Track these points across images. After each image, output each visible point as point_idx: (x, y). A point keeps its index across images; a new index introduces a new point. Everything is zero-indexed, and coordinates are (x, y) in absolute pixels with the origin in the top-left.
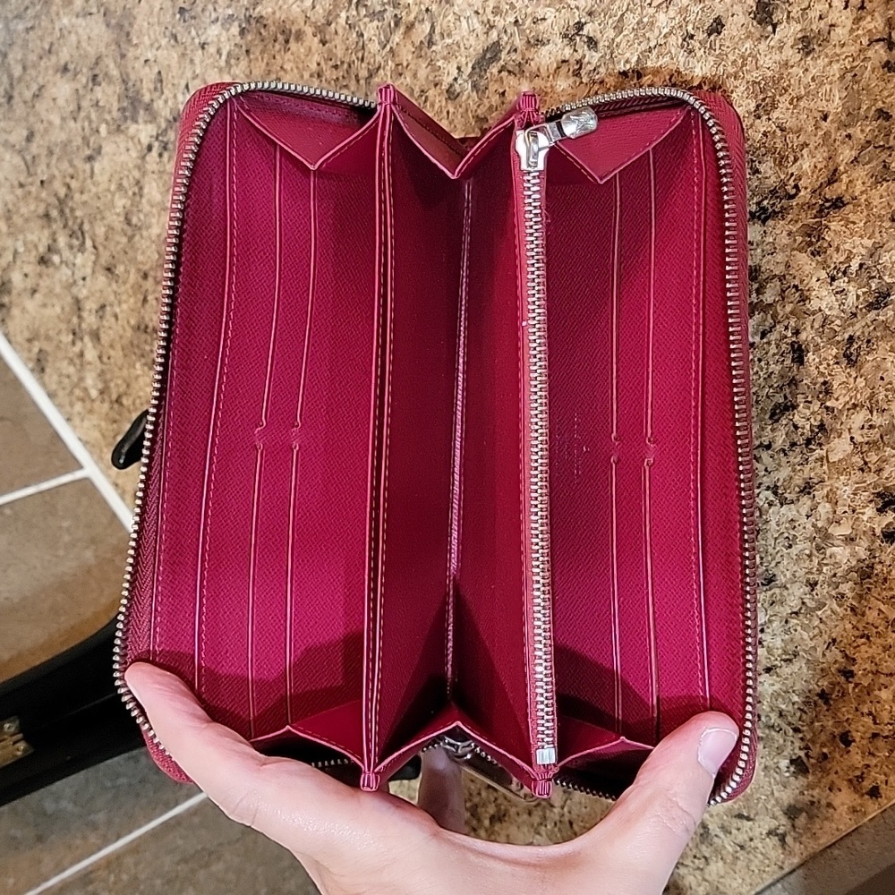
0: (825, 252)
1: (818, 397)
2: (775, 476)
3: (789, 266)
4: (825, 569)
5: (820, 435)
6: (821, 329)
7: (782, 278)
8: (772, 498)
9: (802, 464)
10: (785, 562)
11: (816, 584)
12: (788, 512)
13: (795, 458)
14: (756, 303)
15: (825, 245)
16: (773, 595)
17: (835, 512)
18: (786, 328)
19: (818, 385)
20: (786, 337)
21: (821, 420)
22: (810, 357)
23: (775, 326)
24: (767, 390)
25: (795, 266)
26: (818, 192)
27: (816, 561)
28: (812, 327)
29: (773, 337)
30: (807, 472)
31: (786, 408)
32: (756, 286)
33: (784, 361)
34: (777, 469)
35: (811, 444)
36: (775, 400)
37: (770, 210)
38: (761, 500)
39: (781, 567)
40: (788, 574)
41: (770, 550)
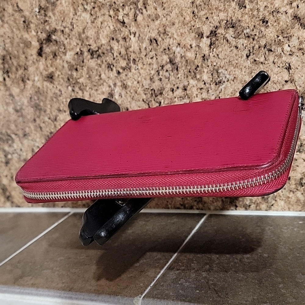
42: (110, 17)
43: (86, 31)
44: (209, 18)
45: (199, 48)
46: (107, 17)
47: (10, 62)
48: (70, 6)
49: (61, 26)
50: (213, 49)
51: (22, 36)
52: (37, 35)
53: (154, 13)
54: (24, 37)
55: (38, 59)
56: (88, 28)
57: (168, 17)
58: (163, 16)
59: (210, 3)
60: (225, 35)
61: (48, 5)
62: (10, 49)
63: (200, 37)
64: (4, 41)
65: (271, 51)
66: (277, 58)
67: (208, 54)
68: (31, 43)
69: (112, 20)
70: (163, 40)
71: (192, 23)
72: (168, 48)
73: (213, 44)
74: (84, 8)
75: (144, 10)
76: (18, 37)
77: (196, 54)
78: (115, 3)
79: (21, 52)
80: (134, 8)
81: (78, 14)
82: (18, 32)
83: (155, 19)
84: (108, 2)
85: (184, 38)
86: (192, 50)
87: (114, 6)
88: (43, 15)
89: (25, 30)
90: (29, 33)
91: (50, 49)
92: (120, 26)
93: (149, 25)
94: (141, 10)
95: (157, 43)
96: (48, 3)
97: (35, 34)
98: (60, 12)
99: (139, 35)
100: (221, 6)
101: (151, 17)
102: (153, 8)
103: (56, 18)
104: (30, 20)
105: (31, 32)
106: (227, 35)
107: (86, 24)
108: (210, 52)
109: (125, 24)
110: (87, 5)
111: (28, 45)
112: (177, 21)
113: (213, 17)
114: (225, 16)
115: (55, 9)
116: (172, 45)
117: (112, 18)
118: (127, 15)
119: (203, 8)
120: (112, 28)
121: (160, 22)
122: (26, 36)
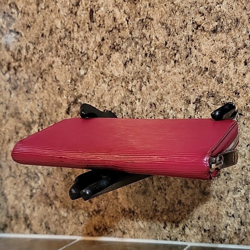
2: (215, 1)
4: (243, 2)
8: (219, 6)
10: (236, 13)
11: (245, 7)
12: (225, 3)
16: (241, 23)
27: (240, 3)
38: (218, 9)
39: (236, 15)
40: (239, 14)
41: (230, 15)
42: (122, 87)
43: (103, 96)
44: (195, 89)
45: (187, 111)
46: (120, 87)
47: (45, 118)
48: (93, 79)
49: (86, 92)
50: (197, 112)
51: (56, 99)
52: (67, 98)
53: (154, 85)
54: (58, 100)
55: (66, 116)
56: (105, 94)
57: (165, 88)
58: (161, 88)
59: (196, 79)
60: (207, 102)
61: (77, 78)
62: (46, 108)
63: (188, 103)
64: (42, 102)
65: (242, 115)
66: (246, 120)
67: (193, 116)
68: (62, 104)
69: (123, 89)
70: (160, 104)
71: (182, 92)
72: (164, 111)
73: (197, 108)
74: (104, 80)
75: (147, 83)
76: (53, 100)
77: (185, 116)
78: (126, 77)
79: (54, 111)
80: (140, 81)
81: (99, 85)
82: (54, 96)
83: (155, 89)
84: (122, 77)
85: (176, 104)
86: (182, 113)
87: (125, 79)
88: (74, 84)
89: (59, 95)
90: (62, 97)
91: (75, 109)
92: (129, 94)
93: (150, 94)
94: (145, 83)
95: (155, 107)
96: (78, 76)
97: (66, 98)
98: (86, 83)
99: (143, 100)
100: (204, 82)
101: (152, 88)
102: (154, 82)
103: (83, 87)
104: (63, 88)
105: (63, 96)
106: (208, 102)
107: (104, 91)
108: (195, 114)
109: (133, 93)
110: (106, 78)
111: (59, 105)
112: (171, 91)
113: (198, 89)
114: (207, 89)
115: (83, 81)
116: (166, 109)
117: (124, 88)
118: (135, 86)
119: (191, 83)
120: (123, 95)
121: (159, 92)
122: (59, 99)
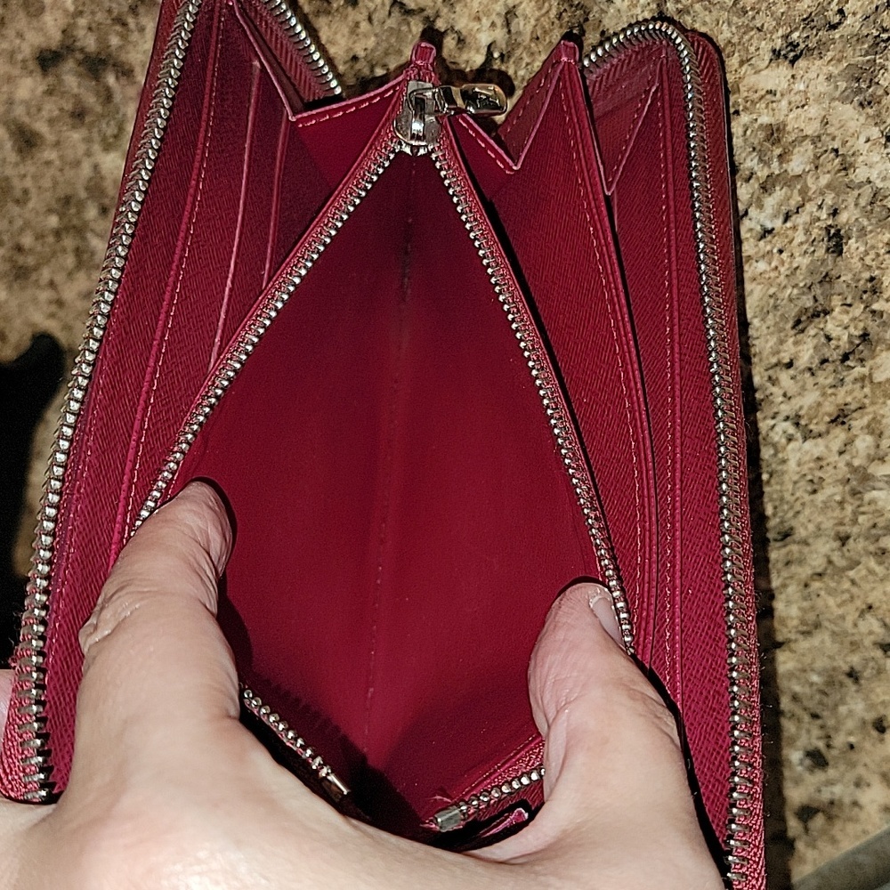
0: (879, 103)
1: (861, 298)
2: (796, 403)
3: (827, 123)
4: (861, 519)
5: (861, 347)
6: (869, 207)
7: (816, 140)
8: (791, 430)
9: (834, 386)
10: (807, 512)
11: (848, 537)
12: (814, 448)
13: (826, 378)
14: (778, 175)
15: (880, 92)
16: (788, 554)
17: (878, 446)
18: (820, 207)
19: (862, 282)
20: (819, 219)
21: (865, 329)
22: (853, 246)
23: (803, 205)
24: (789, 291)
25: (835, 122)
26: (872, 18)
27: (849, 509)
28: (856, 205)
29: (801, 220)
30: (842, 396)
31: (816, 315)
32: (778, 151)
33: (814, 251)
34: (800, 394)
35: (848, 359)
36: (800, 303)
37: (802, 46)
38: (777, 433)
39: (801, 518)
40: (811, 527)
41: (787, 496)
68: (43, 8)
